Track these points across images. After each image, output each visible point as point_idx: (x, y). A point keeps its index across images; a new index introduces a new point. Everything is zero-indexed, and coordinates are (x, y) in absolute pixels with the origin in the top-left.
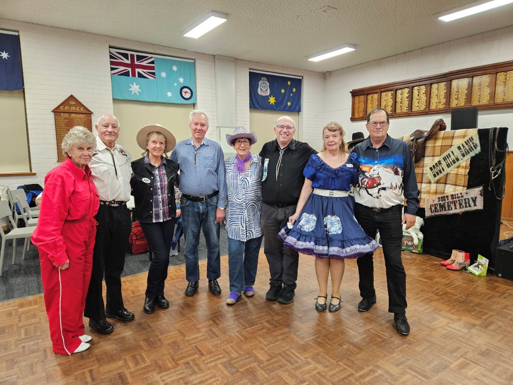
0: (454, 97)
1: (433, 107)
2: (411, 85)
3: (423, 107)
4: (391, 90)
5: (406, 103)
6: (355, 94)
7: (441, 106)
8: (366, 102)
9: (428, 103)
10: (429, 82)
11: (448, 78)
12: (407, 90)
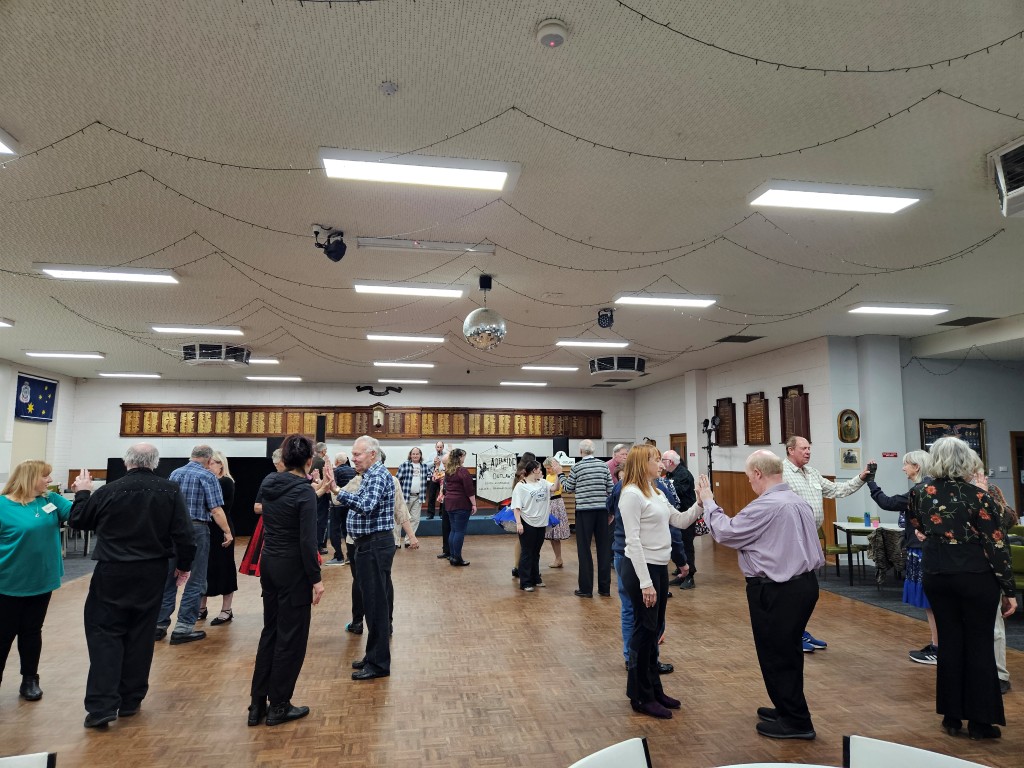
0: (237, 425)
1: (218, 431)
2: (197, 409)
3: (208, 430)
4: (175, 411)
5: (191, 425)
6: (126, 408)
7: (226, 431)
8: (142, 419)
9: (214, 427)
10: (214, 409)
11: (232, 410)
12: (192, 414)
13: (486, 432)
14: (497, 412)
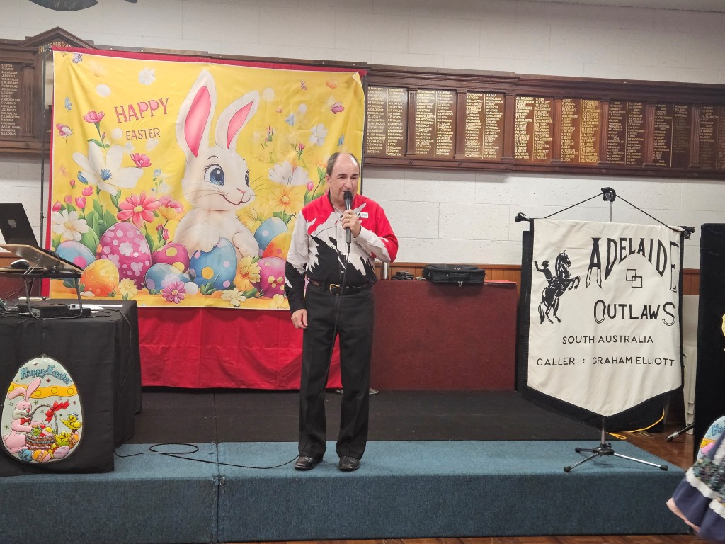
13: (421, 149)
14: (459, 82)
